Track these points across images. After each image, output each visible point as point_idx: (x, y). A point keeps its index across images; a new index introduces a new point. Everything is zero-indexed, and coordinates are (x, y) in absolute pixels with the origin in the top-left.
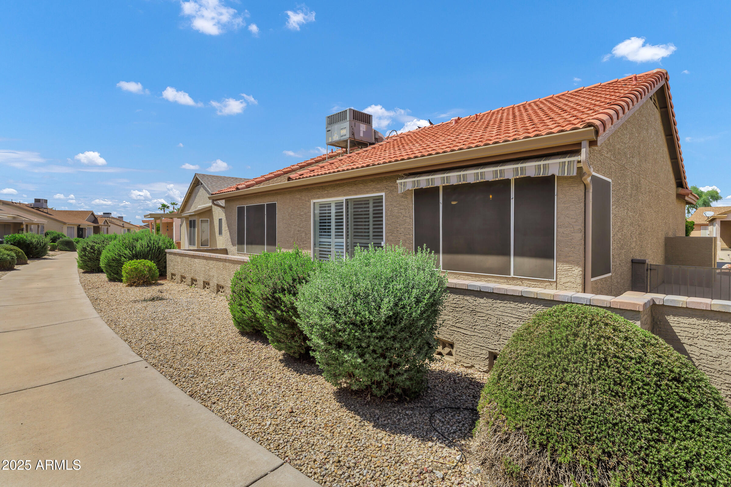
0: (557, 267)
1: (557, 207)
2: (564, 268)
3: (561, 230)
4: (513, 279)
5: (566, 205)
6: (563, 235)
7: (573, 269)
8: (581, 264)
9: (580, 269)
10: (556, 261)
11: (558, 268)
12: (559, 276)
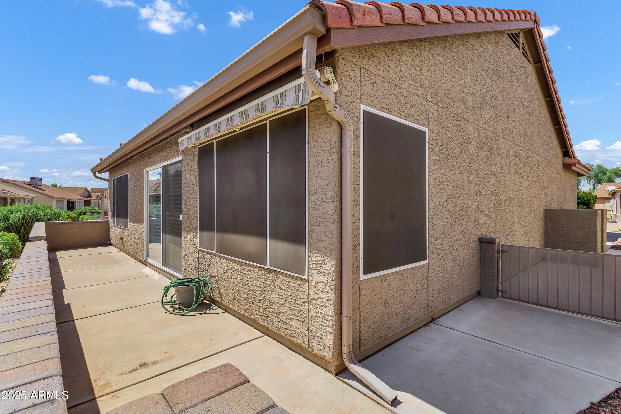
0: (308, 258)
1: (309, 162)
2: (316, 259)
3: (313, 198)
4: (270, 271)
5: (318, 159)
6: (315, 206)
7: (326, 262)
8: (334, 254)
9: (332, 262)
10: (308, 247)
11: (310, 259)
12: (311, 272)
